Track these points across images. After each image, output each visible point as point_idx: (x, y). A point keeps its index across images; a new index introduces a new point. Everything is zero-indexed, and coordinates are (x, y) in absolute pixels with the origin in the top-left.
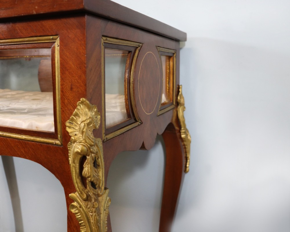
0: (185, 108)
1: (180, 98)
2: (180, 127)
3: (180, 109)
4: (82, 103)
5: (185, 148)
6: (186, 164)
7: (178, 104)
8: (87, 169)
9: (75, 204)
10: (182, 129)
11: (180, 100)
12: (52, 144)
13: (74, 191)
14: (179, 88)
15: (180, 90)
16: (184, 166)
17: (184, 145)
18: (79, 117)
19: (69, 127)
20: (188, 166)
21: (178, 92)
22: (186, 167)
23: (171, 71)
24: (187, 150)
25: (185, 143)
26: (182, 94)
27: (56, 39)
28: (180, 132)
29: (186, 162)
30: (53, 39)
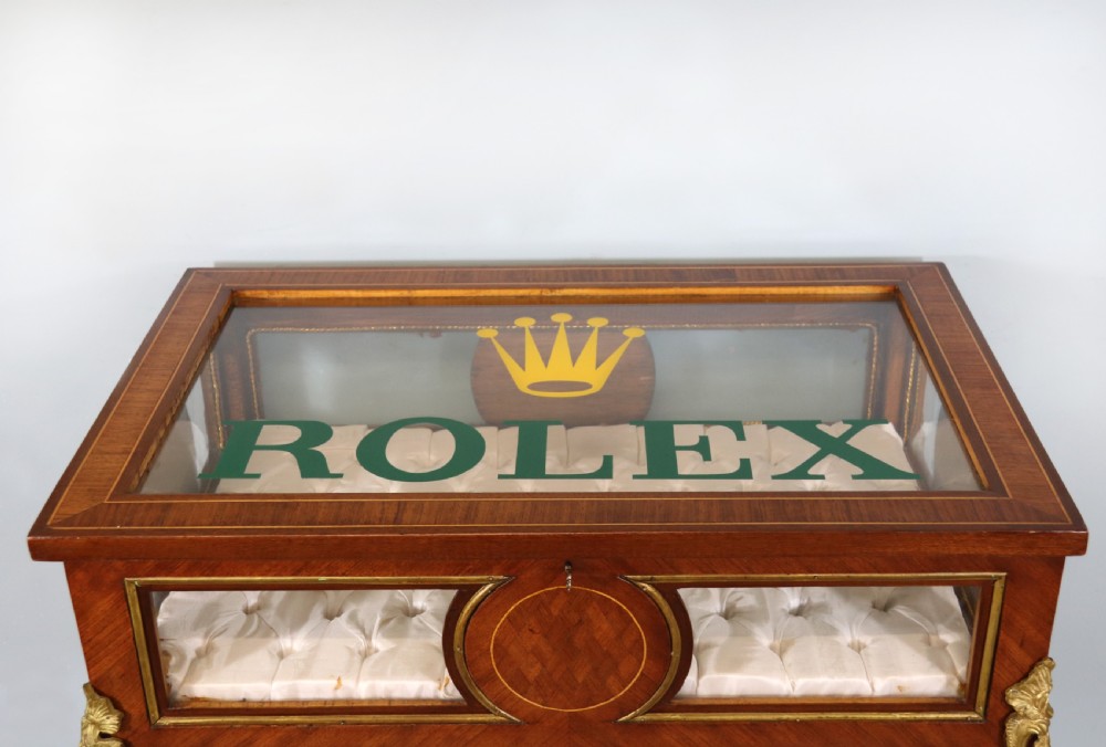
4: (1045, 665)
12: (965, 721)
27: (999, 577)
30: (993, 577)
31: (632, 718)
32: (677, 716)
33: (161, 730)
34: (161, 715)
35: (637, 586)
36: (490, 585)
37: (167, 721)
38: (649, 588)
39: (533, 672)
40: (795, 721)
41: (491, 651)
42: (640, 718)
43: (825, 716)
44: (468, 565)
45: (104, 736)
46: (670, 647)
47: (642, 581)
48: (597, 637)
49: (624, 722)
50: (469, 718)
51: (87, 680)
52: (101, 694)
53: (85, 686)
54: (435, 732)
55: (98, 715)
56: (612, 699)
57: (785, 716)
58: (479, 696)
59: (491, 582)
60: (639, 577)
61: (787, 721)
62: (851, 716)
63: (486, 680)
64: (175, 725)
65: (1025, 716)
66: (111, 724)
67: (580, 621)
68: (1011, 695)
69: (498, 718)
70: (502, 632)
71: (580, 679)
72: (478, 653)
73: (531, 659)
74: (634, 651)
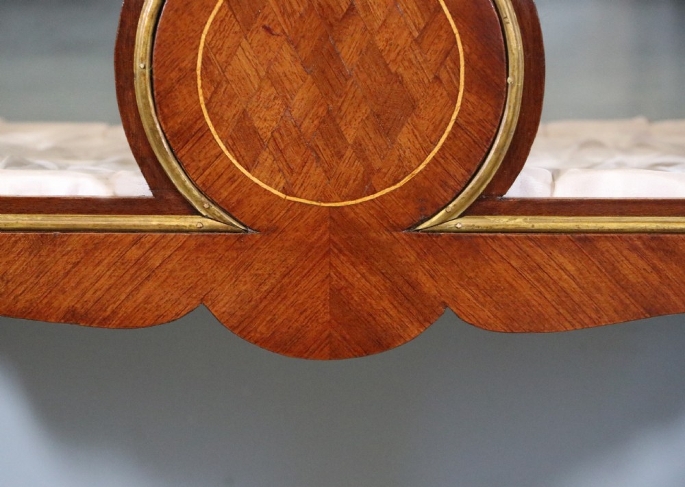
31: (441, 221)
39: (265, 122)
41: (199, 72)
42: (455, 224)
48: (381, 45)
49: (430, 232)
50: (154, 221)
54: (96, 248)
56: (407, 179)
58: (173, 170)
69: (208, 223)
70: (214, 32)
71: (350, 135)
72: (174, 75)
73: (269, 91)
74: (444, 76)
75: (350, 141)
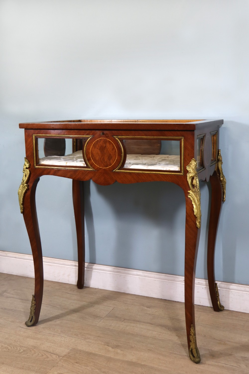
0: (222, 162)
1: (220, 157)
2: (220, 174)
3: (220, 163)
4: (193, 160)
5: (223, 186)
6: (223, 196)
7: (219, 160)
8: (194, 181)
9: (190, 194)
10: (221, 175)
11: (219, 158)
12: (180, 175)
13: (190, 190)
14: (219, 151)
15: (220, 152)
16: (222, 197)
17: (222, 184)
18: (192, 164)
19: (188, 168)
20: (224, 197)
21: (219, 153)
22: (223, 198)
23: (215, 142)
24: (224, 187)
25: (223, 183)
26: (220, 155)
27: (182, 138)
28: (220, 177)
29: (224, 195)
30: (181, 138)
31: (116, 170)
32: (124, 171)
33: (36, 169)
34: (36, 166)
35: (115, 138)
36: (91, 138)
37: (37, 167)
38: (117, 139)
39: (97, 159)
40: (146, 173)
41: (90, 153)
42: (117, 171)
43: (152, 172)
44: (86, 133)
45: (27, 168)
46: (121, 153)
47: (116, 137)
48: (109, 150)
49: (114, 172)
50: (86, 169)
51: (25, 157)
52: (27, 159)
53: (25, 158)
55: (26, 163)
56: (111, 166)
57: (144, 172)
58: (88, 163)
59: (91, 137)
60: (115, 136)
61: (144, 173)
62: (157, 172)
63: (89, 160)
64: (38, 168)
65: (190, 173)
66: (27, 165)
67: (105, 146)
68: (187, 167)
69: (91, 169)
70: (92, 148)
71: (106, 160)
72: (88, 153)
73: (97, 155)
74: (115, 154)
75: (106, 161)
